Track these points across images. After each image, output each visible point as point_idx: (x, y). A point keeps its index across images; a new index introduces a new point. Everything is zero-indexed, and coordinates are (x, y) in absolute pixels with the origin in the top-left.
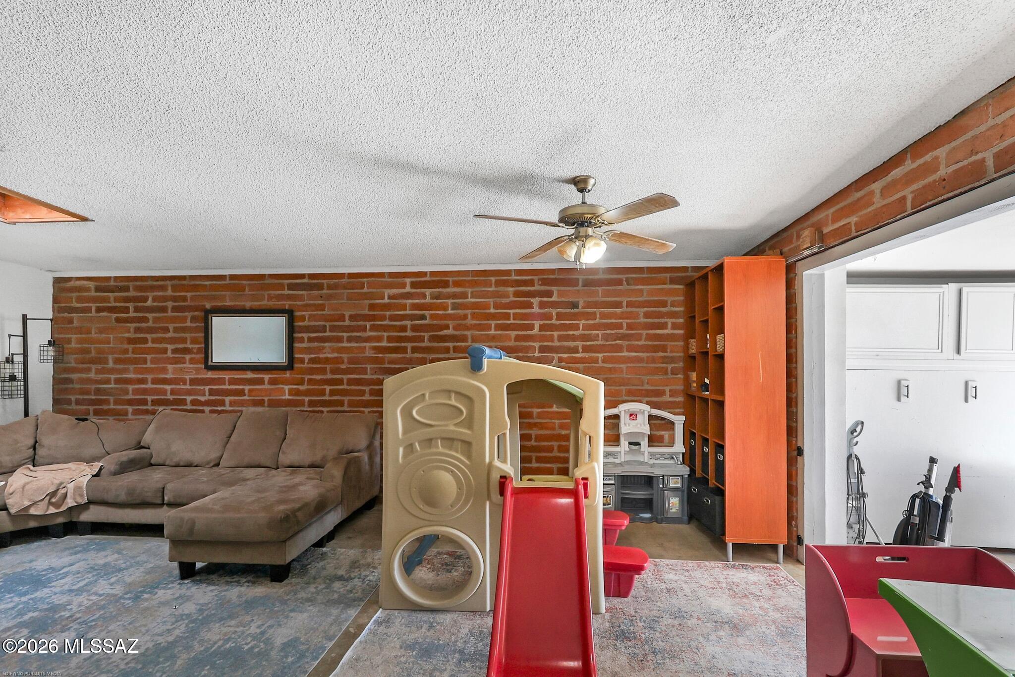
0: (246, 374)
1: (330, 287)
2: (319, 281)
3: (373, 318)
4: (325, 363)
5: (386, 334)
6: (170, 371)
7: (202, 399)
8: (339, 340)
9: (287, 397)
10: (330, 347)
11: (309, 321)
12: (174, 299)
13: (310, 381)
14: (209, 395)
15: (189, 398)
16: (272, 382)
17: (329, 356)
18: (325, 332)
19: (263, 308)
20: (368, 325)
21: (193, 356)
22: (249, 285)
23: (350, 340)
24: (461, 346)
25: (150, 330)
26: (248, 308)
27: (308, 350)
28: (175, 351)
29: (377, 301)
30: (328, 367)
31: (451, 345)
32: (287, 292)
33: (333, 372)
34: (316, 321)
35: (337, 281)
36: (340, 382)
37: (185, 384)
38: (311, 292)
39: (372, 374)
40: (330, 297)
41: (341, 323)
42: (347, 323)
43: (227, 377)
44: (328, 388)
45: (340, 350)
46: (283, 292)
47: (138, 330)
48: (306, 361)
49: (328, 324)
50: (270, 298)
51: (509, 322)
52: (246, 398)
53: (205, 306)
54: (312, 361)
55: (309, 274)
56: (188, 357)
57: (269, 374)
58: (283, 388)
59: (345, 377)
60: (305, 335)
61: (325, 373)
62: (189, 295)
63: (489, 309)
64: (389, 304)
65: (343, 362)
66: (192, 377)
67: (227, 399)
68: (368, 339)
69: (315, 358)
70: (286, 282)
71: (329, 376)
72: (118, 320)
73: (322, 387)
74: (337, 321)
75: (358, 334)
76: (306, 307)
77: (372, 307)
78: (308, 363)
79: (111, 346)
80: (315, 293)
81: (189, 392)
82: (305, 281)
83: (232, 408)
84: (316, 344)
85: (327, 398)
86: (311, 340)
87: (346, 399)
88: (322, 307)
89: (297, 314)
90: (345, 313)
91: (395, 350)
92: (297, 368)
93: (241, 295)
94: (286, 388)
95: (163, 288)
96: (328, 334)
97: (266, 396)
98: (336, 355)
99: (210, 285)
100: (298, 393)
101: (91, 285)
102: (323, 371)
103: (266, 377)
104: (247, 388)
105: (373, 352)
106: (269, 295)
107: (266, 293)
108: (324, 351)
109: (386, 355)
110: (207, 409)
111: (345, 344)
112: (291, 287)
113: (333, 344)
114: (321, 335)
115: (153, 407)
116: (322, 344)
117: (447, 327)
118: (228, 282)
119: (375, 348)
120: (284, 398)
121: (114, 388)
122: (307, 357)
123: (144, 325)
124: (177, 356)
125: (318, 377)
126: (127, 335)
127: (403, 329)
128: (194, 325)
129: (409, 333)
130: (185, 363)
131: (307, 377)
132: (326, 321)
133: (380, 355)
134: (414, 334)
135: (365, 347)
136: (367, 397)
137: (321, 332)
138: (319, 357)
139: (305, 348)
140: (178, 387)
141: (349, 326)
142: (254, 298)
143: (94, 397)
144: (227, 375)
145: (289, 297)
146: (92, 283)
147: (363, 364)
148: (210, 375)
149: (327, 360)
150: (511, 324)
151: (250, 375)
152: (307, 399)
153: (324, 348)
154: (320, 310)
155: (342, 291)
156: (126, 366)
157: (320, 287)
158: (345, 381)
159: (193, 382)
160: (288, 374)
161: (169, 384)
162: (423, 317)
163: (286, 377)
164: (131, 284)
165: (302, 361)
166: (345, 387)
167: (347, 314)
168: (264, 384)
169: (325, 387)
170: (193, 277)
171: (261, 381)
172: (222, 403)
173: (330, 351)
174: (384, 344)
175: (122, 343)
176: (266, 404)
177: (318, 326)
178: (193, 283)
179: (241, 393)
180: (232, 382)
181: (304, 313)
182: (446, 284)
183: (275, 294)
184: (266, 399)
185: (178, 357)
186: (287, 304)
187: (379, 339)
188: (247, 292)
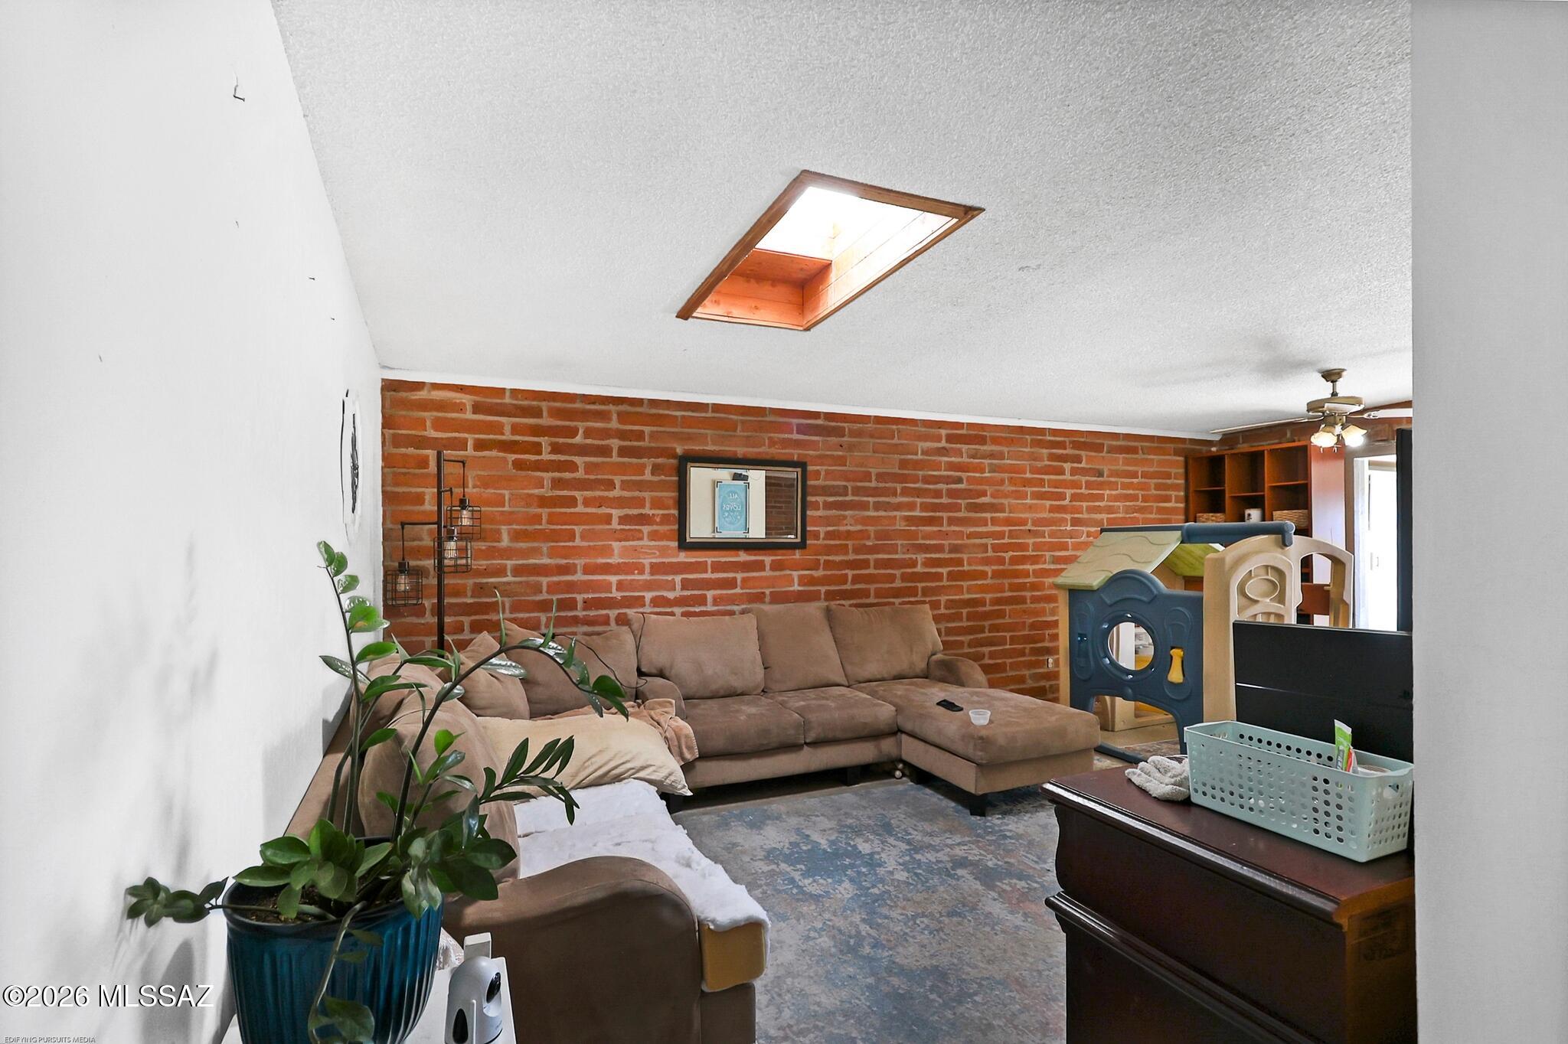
0: (737, 556)
1: (853, 434)
2: (839, 424)
3: (903, 479)
4: (846, 539)
5: (919, 500)
6: (616, 552)
7: (671, 595)
8: (864, 506)
9: (796, 587)
10: (852, 517)
11: (825, 479)
12: (622, 435)
13: (828, 565)
14: (682, 589)
15: (648, 596)
16: (777, 566)
17: (852, 528)
18: (847, 495)
19: (765, 457)
20: (899, 487)
21: (655, 527)
22: (743, 422)
23: (878, 506)
24: (999, 517)
25: (582, 485)
26: (740, 456)
27: (827, 521)
28: (623, 520)
29: (910, 457)
30: (850, 543)
31: (988, 515)
32: (795, 436)
33: (856, 551)
34: (834, 480)
35: (861, 425)
36: (865, 564)
37: (642, 572)
38: (829, 439)
39: (904, 553)
40: (851, 447)
41: (867, 484)
42: (873, 484)
43: (709, 561)
44: (850, 573)
45: (866, 521)
46: (790, 436)
47: (557, 484)
48: (822, 536)
49: (850, 485)
50: (773, 443)
51: (1044, 490)
52: (738, 590)
53: (675, 449)
54: (829, 535)
55: (826, 414)
56: (646, 529)
57: (770, 555)
58: (791, 575)
59: (872, 557)
60: (820, 499)
61: (846, 553)
62: (647, 429)
63: (1025, 474)
64: (921, 460)
65: (868, 538)
66: (654, 561)
67: (710, 594)
68: (898, 507)
69: (834, 531)
70: (795, 421)
71: (851, 557)
72: (519, 465)
73: (844, 572)
74: (861, 481)
75: (887, 499)
76: (821, 459)
77: (903, 464)
78: (824, 539)
79: (506, 509)
80: (834, 440)
81: (649, 586)
82: (819, 422)
83: (715, 608)
84: (834, 512)
85: (848, 587)
86: (828, 506)
87: (872, 587)
88: (841, 461)
89: (810, 468)
90: (871, 470)
91: (931, 521)
92: (810, 544)
93: (731, 436)
94: (795, 574)
95: (603, 416)
96: (849, 498)
97: (768, 587)
98: (859, 527)
99: (683, 417)
100: (812, 581)
101: (467, 400)
102: (843, 549)
103: (768, 559)
104: (739, 576)
105: (904, 524)
106: (770, 438)
107: (766, 436)
108: (845, 522)
109: (920, 528)
110: (678, 610)
111: (872, 513)
112: (801, 430)
113: (857, 512)
114: (840, 499)
115: (585, 613)
116: (842, 513)
117: (984, 494)
118: (709, 415)
119: (908, 519)
120: (791, 589)
121: (515, 583)
122: (822, 530)
123: (567, 475)
124: (628, 527)
125: (838, 558)
126: (536, 491)
127: (938, 494)
128: (656, 479)
129: (944, 500)
130: (641, 539)
131: (822, 558)
132: (848, 480)
133: (913, 528)
134: (950, 501)
135: (895, 517)
136: (898, 584)
137: (841, 495)
138: (838, 531)
139: (820, 517)
140: (629, 577)
141: (877, 488)
142: (748, 442)
143: (470, 601)
144: (709, 558)
145: (798, 444)
146: (468, 396)
147: (894, 540)
148: (683, 557)
149: (849, 535)
150: (1046, 492)
151: (743, 557)
152: (823, 589)
153: (845, 517)
154: (840, 465)
155: (867, 440)
156: (535, 544)
157: (839, 432)
158: (872, 564)
159: (656, 568)
160: (797, 555)
161: (615, 574)
162: (959, 480)
163: (796, 559)
164: (544, 405)
165: (816, 536)
166: (871, 571)
167: (874, 471)
168: (764, 570)
169: (846, 571)
170: (653, 403)
171: (759, 566)
172: (702, 600)
173: (853, 522)
174: (917, 513)
175: (528, 505)
176: (767, 599)
177: (838, 486)
178: (654, 411)
179: (731, 584)
180: (717, 567)
181: (818, 468)
182: (982, 440)
183: (778, 438)
184: (767, 592)
185: (629, 530)
186: (795, 454)
187: (911, 506)
188: (739, 433)
